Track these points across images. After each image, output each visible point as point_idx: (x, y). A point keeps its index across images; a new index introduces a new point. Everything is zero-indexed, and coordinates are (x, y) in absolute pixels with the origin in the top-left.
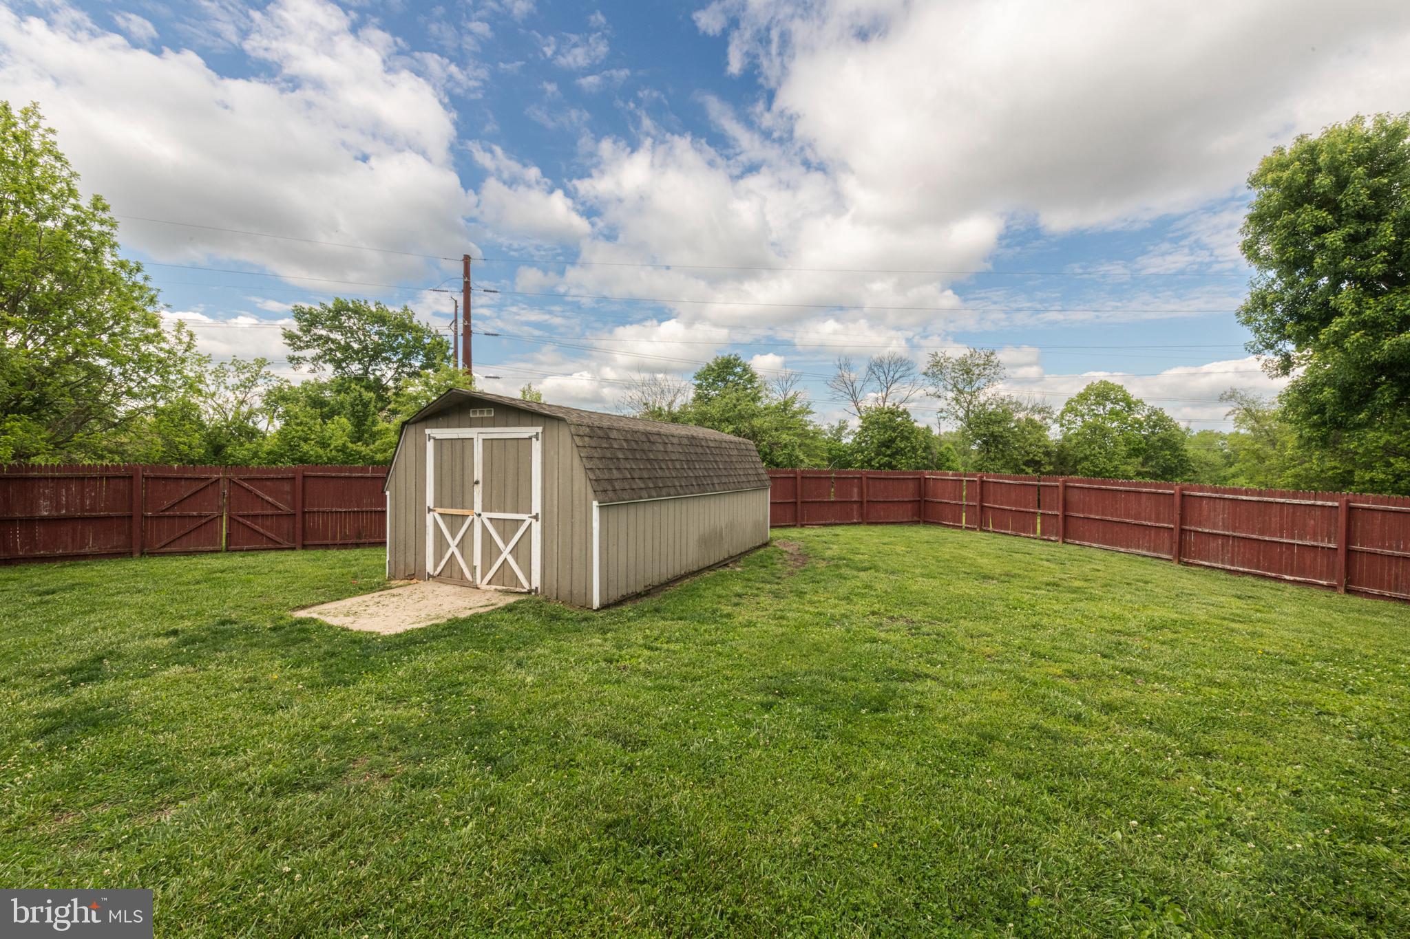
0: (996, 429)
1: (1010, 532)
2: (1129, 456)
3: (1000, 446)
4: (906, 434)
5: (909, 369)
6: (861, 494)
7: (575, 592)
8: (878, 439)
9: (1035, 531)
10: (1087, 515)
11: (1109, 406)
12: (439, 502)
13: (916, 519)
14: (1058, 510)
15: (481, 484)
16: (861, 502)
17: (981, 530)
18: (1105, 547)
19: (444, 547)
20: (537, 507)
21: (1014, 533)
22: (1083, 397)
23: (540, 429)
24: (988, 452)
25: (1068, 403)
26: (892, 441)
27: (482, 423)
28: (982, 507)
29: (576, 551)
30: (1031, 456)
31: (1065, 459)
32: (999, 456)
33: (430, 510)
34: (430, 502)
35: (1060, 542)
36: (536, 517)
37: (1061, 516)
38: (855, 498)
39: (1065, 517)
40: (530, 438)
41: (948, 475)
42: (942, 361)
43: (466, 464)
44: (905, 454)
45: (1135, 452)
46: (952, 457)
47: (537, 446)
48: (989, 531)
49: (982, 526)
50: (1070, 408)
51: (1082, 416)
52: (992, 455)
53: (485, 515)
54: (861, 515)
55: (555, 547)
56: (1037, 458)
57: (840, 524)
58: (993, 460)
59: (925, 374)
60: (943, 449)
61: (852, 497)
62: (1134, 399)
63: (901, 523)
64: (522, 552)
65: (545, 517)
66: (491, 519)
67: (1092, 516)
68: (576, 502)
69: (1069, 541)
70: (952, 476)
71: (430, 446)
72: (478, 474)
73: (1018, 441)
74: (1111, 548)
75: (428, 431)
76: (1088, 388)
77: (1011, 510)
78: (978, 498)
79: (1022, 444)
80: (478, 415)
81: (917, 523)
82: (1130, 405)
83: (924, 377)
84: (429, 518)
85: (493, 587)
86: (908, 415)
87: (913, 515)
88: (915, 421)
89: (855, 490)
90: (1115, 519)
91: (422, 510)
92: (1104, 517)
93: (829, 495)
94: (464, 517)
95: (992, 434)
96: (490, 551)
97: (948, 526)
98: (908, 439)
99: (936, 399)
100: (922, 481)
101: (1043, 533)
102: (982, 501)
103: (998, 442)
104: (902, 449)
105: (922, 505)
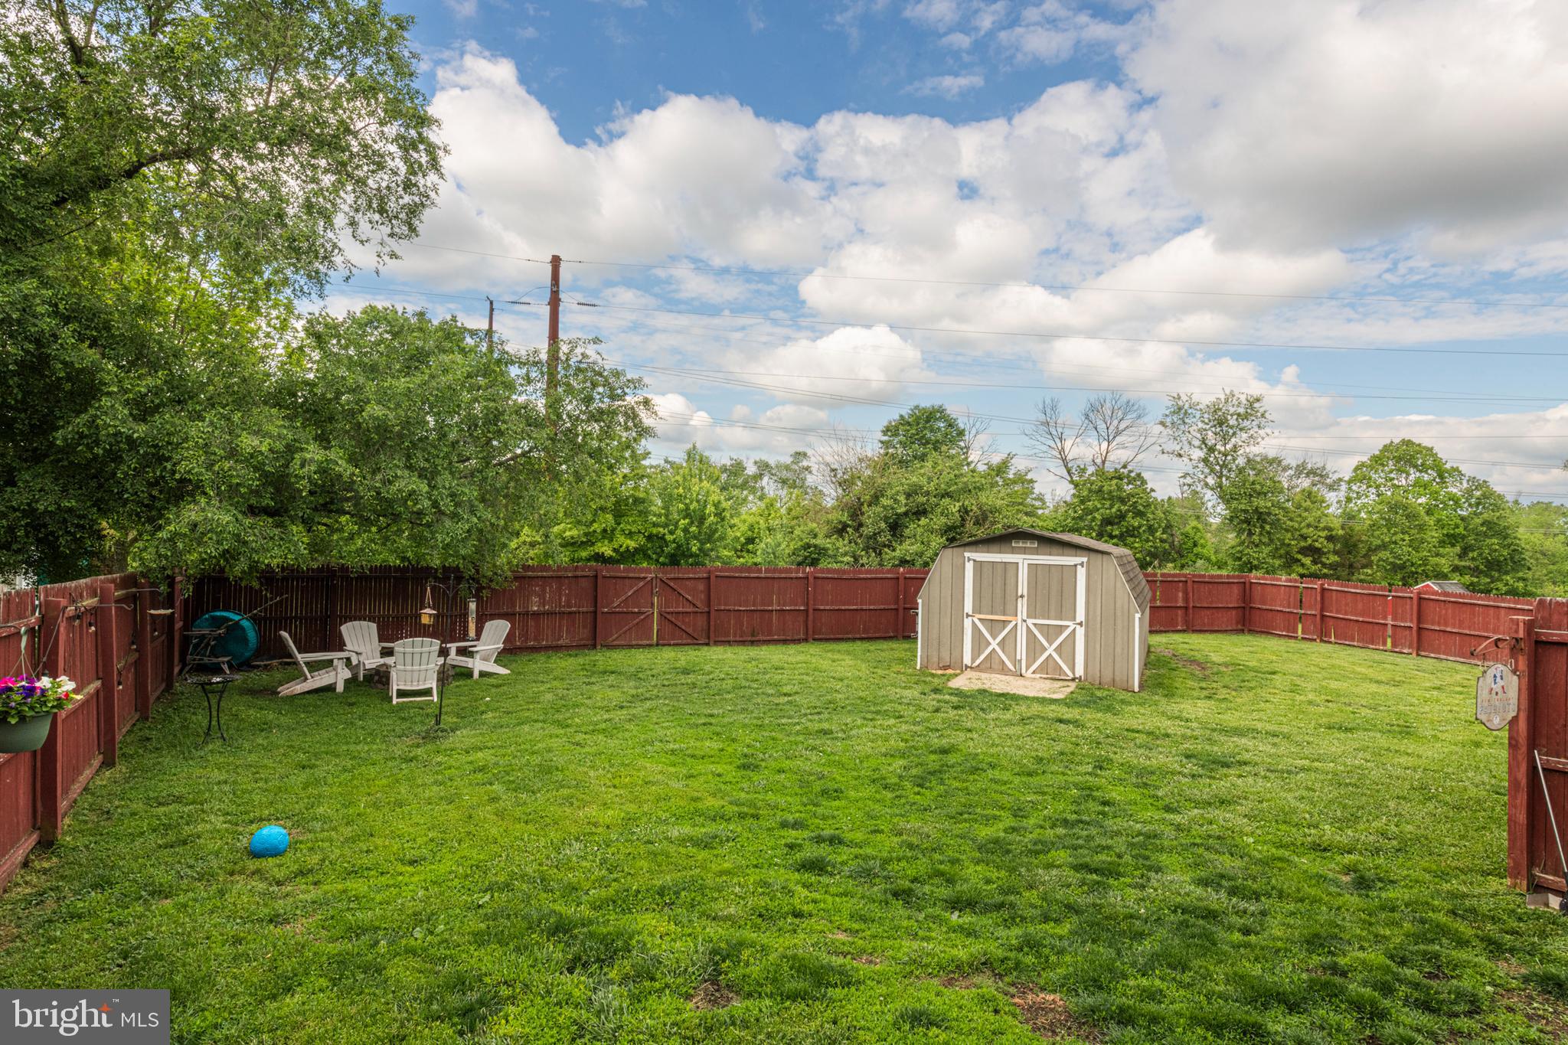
0: (1261, 503)
1: (1355, 644)
2: (1442, 544)
3: (1268, 527)
4: (1141, 508)
5: (1139, 417)
6: (1186, 599)
7: (1117, 679)
8: (1102, 515)
9: (1385, 643)
10: (1442, 628)
11: (1414, 475)
12: (977, 609)
13: (1240, 627)
14: (1411, 621)
15: (1025, 599)
16: (1186, 608)
17: (1322, 641)
18: (1462, 660)
19: (983, 646)
20: (1081, 615)
21: (1361, 645)
22: (1378, 461)
23: (1085, 560)
24: (1250, 534)
25: (1356, 469)
26: (1122, 516)
27: (1024, 551)
28: (1323, 617)
29: (1118, 650)
30: (1309, 541)
31: (1355, 546)
32: (1265, 540)
33: (968, 615)
34: (968, 608)
35: (1414, 655)
36: (1081, 624)
37: (1415, 629)
38: (1180, 604)
39: (1420, 629)
40: (1076, 565)
41: (1280, 580)
42: (1187, 406)
43: (1008, 581)
44: (1139, 536)
45: (1451, 539)
47: (1081, 573)
48: (1330, 642)
49: (1323, 636)
50: (1361, 475)
51: (1378, 487)
52: (1256, 538)
53: (1030, 622)
54: (1186, 622)
55: (1098, 646)
56: (1317, 545)
57: (1165, 632)
58: (1257, 546)
60: (1187, 530)
61: (1176, 601)
62: (1448, 466)
63: (1225, 631)
64: (1067, 650)
65: (1087, 624)
66: (1035, 625)
67: (1449, 629)
68: (1119, 613)
69: (1423, 653)
70: (1286, 581)
71: (969, 567)
72: (1023, 588)
73: (1291, 520)
74: (1468, 661)
75: (967, 554)
76: (1386, 448)
77: (1357, 621)
78: (1319, 606)
79: (1296, 525)
80: (1021, 545)
81: (1242, 631)
82: (1443, 474)
83: (1160, 427)
84: (968, 623)
85: (1038, 676)
86: (1144, 482)
87: (1238, 623)
88: (1153, 490)
89: (1180, 595)
90: (1472, 633)
91: (959, 615)
92: (1461, 631)
94: (1005, 623)
95: (1256, 510)
96: (1034, 648)
97: (1280, 636)
98: (1140, 514)
99: (1176, 459)
100: (1247, 586)
101: (1394, 645)
102: (1322, 609)
103: (1265, 521)
104: (1134, 528)
105: (1247, 613)
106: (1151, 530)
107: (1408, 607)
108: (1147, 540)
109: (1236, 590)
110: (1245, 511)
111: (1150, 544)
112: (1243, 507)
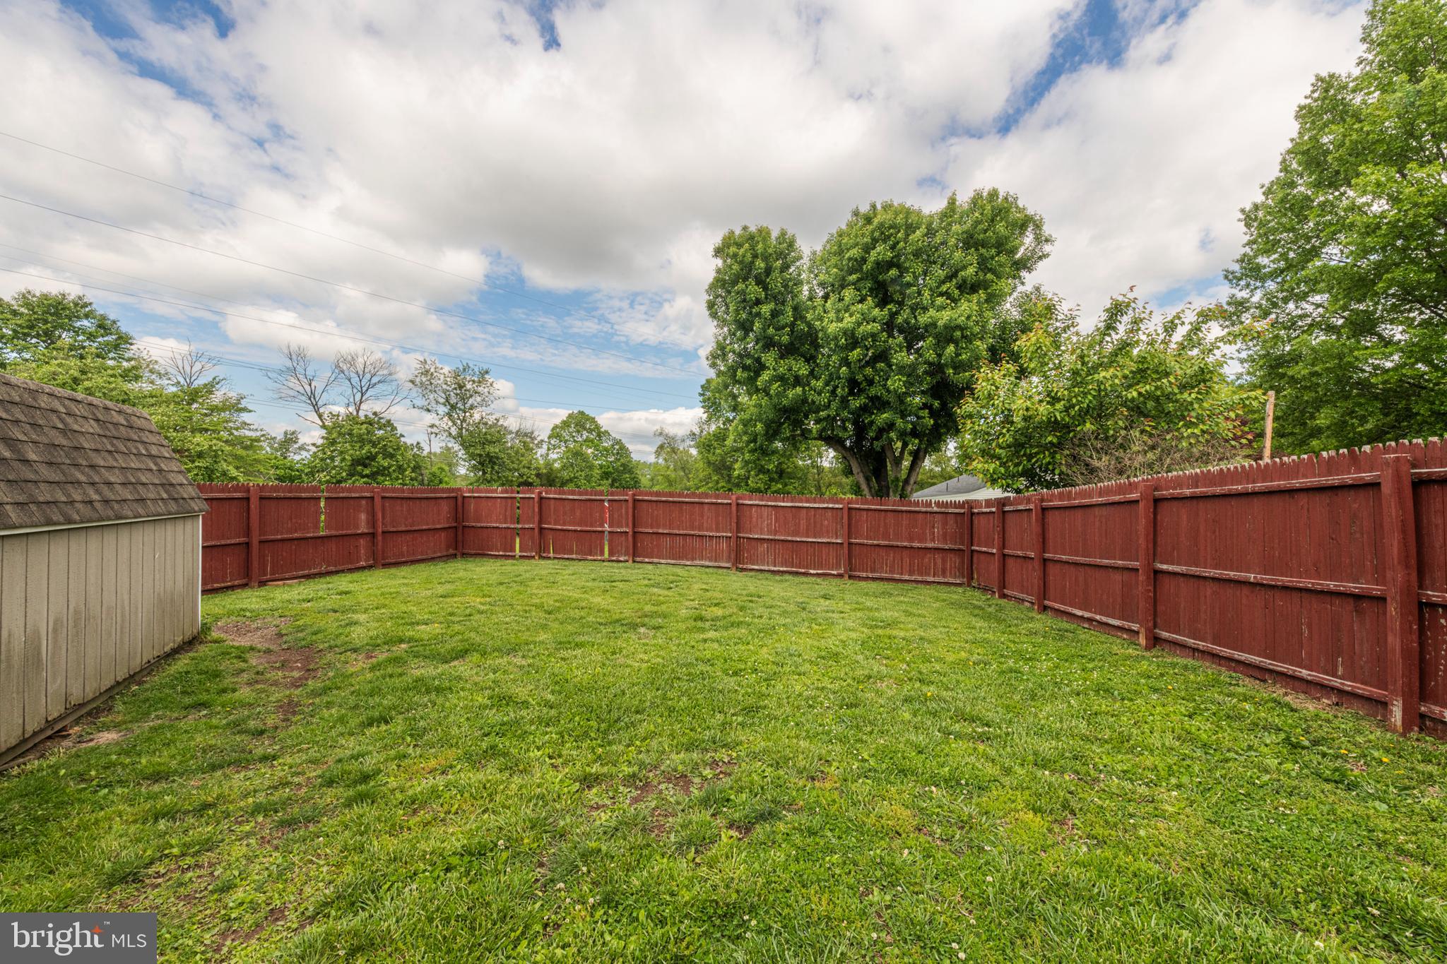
0: (492, 449)
1: (574, 556)
2: (602, 478)
3: (496, 467)
4: (391, 450)
5: (390, 374)
6: (372, 522)
8: (351, 455)
9: (602, 553)
10: (655, 530)
11: (585, 434)
13: (451, 551)
14: (627, 526)
16: (373, 535)
17: (541, 557)
18: (673, 562)
21: (579, 557)
22: (565, 424)
24: (484, 473)
25: (553, 429)
26: (372, 458)
28: (541, 529)
30: (525, 477)
31: (554, 480)
32: (495, 477)
35: (631, 561)
37: (631, 533)
38: (363, 528)
39: (635, 533)
41: (496, 491)
42: (432, 370)
44: (389, 475)
45: (606, 475)
46: (446, 479)
48: (549, 558)
49: (542, 553)
50: (556, 433)
51: (566, 442)
52: (488, 476)
54: (373, 555)
56: (530, 480)
57: (337, 572)
58: (489, 482)
59: (412, 382)
60: (435, 469)
61: (357, 527)
62: (602, 430)
63: (433, 559)
67: (660, 531)
69: (638, 559)
73: (513, 462)
74: (678, 562)
76: (570, 416)
77: (575, 531)
78: (537, 519)
79: (516, 466)
81: (454, 556)
82: (601, 434)
83: (411, 385)
86: (394, 429)
87: (448, 548)
88: (402, 436)
89: (363, 516)
90: (681, 532)
92: (671, 531)
93: (317, 527)
95: (488, 455)
97: (497, 557)
98: (392, 456)
99: (425, 414)
100: (460, 499)
101: (611, 554)
102: (540, 522)
103: (495, 463)
104: (384, 468)
105: (460, 533)
106: (401, 469)
107: (623, 511)
108: (397, 479)
109: (445, 508)
110: (480, 456)
111: (400, 481)
112: (478, 452)
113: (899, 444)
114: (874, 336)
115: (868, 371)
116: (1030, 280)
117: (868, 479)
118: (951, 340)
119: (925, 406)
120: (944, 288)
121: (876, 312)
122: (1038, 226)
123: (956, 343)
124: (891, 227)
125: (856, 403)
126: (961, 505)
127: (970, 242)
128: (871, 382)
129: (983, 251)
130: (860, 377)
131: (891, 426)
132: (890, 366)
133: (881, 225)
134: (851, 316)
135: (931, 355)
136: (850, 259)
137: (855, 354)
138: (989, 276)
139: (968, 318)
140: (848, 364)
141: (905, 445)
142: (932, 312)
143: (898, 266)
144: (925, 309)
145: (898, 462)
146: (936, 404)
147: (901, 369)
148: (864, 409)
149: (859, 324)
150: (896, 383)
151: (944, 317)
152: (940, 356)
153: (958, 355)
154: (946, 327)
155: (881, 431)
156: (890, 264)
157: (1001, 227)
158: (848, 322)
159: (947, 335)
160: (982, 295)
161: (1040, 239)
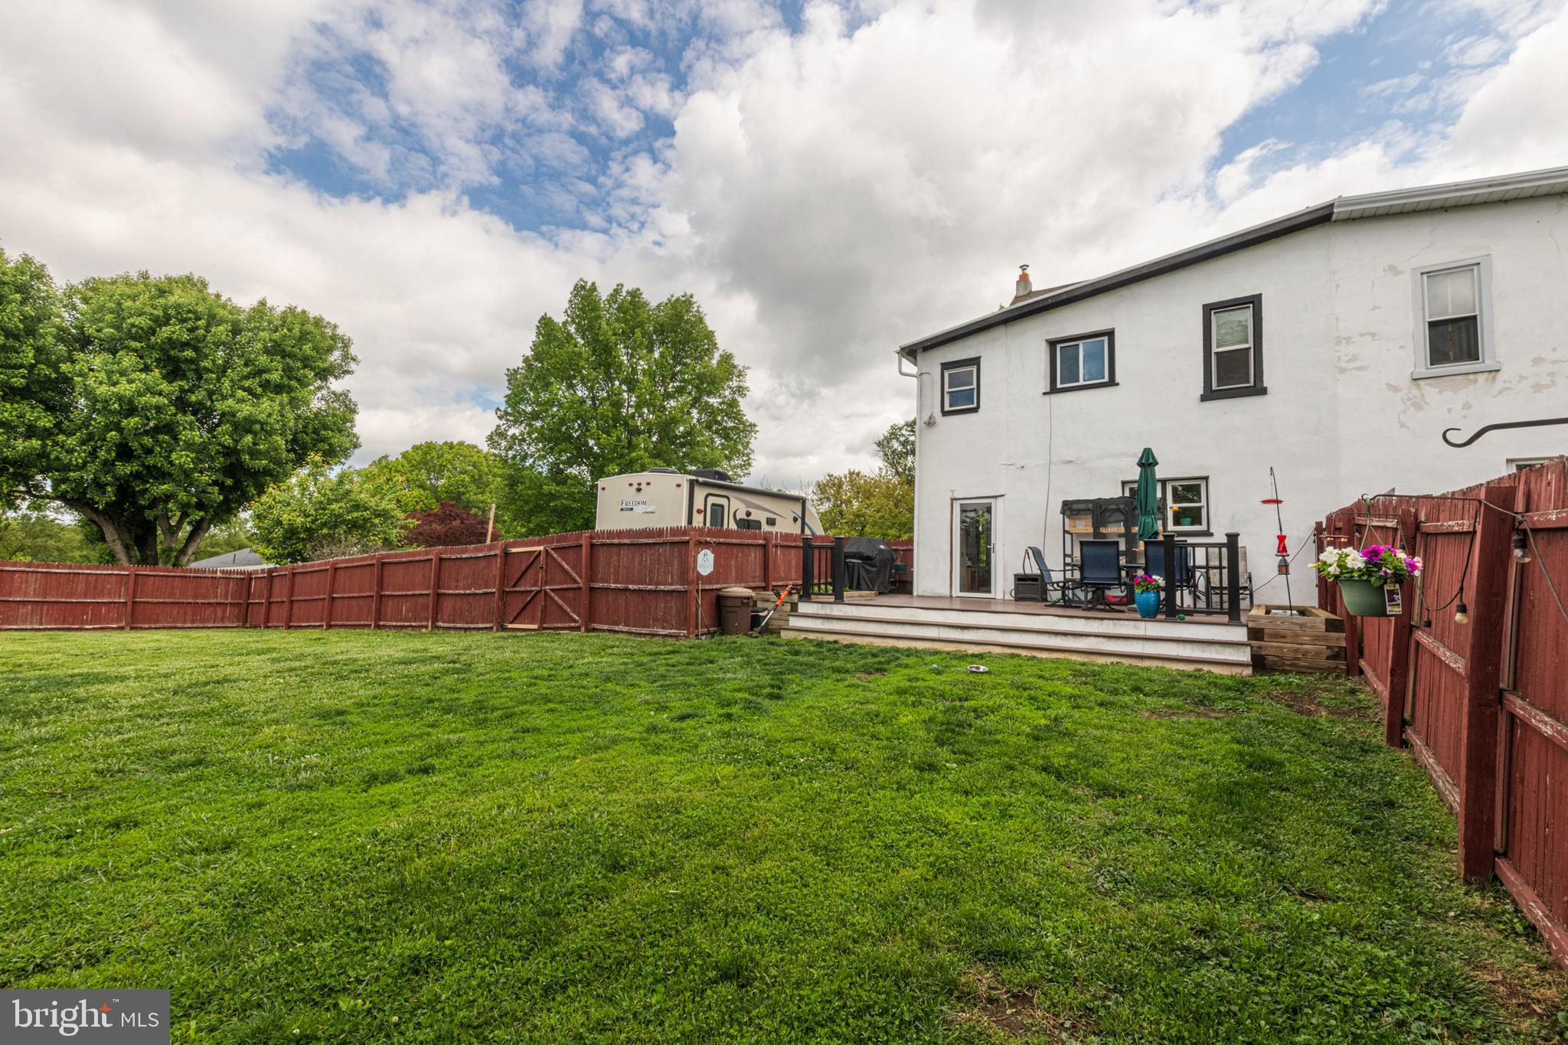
113: (178, 514)
114: (159, 409)
115: (147, 441)
116: (336, 385)
117: (127, 547)
118: (249, 431)
119: (215, 483)
120: (247, 384)
121: (164, 386)
122: (346, 345)
123: (255, 434)
124: (189, 311)
125: (124, 469)
126: (242, 573)
127: (276, 350)
128: (149, 451)
129: (288, 360)
130: (134, 445)
131: (168, 497)
132: (176, 439)
133: (178, 307)
134: (131, 382)
135: (227, 440)
136: (133, 325)
137: (133, 421)
138: (293, 383)
139: (270, 415)
140: (119, 429)
141: (184, 515)
142: (230, 402)
143: (196, 349)
144: (224, 398)
145: (172, 531)
146: (229, 482)
147: (189, 446)
148: (137, 476)
149: (140, 394)
150: (182, 458)
151: (245, 410)
152: (236, 441)
153: (255, 444)
154: (245, 418)
155: (154, 503)
156: (185, 345)
157: (307, 348)
158: (125, 388)
159: (245, 426)
160: (285, 398)
161: (346, 357)
